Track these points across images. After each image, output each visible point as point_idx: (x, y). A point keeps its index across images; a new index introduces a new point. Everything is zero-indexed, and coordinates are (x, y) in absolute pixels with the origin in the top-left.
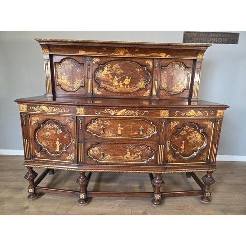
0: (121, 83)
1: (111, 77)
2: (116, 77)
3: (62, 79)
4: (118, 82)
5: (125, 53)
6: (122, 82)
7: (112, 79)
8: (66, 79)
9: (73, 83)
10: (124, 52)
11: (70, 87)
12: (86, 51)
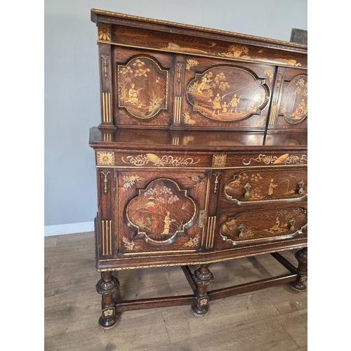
0: (225, 106)
1: (211, 94)
2: (218, 95)
3: (128, 96)
4: (222, 103)
5: (241, 55)
6: (227, 104)
7: (213, 99)
8: (135, 95)
9: (148, 104)
10: (240, 52)
11: (141, 110)
12: (181, 46)
